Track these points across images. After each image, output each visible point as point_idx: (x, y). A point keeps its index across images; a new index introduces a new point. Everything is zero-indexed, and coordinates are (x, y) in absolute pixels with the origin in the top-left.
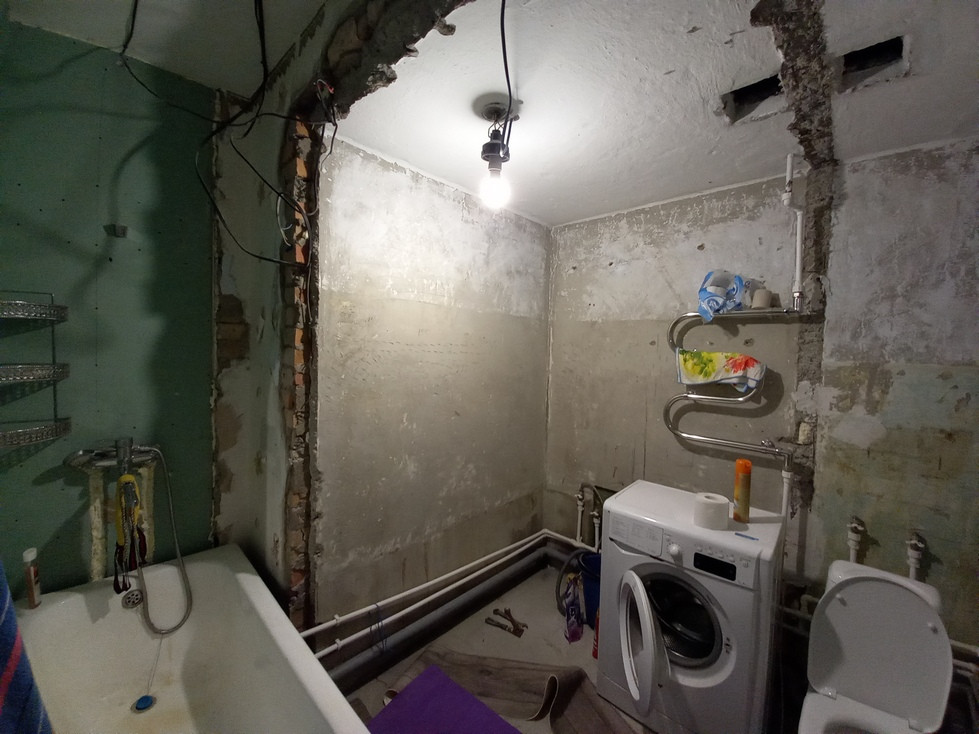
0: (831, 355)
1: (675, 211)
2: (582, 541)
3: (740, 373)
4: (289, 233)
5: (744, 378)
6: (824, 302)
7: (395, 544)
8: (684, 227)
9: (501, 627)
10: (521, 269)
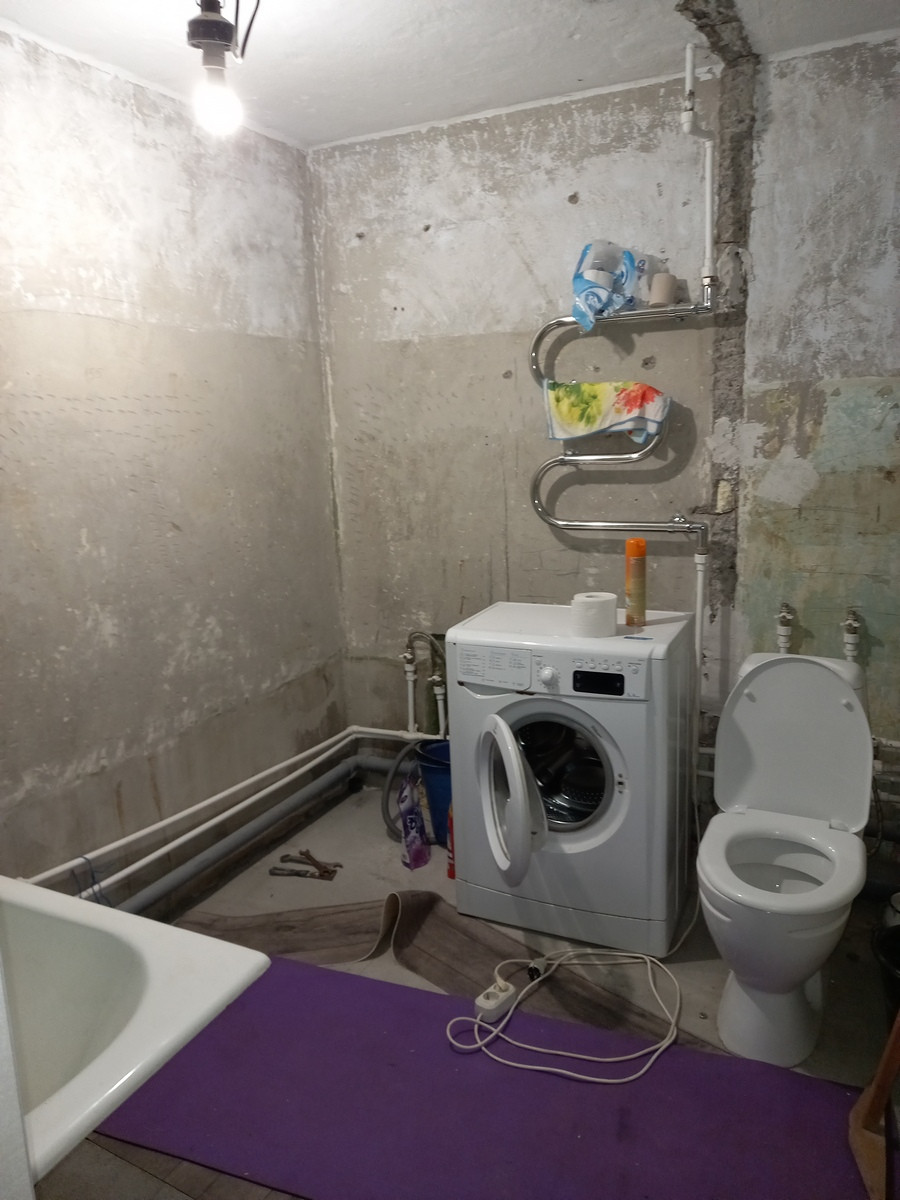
0: (755, 375)
1: (530, 128)
2: (419, 730)
3: (635, 413)
5: (641, 419)
6: (744, 292)
8: (546, 159)
9: (298, 874)
10: (258, 239)
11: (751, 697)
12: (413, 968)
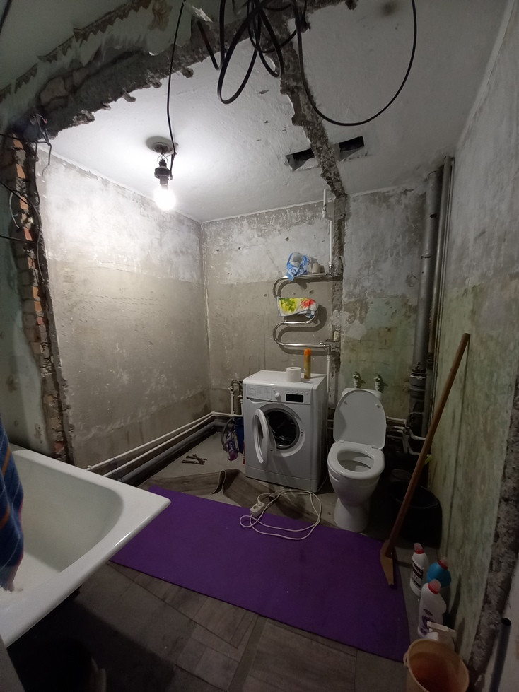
0: (346, 297)
1: (273, 216)
2: (234, 413)
3: (307, 308)
4: (18, 219)
5: (309, 310)
6: (342, 270)
7: (121, 423)
8: (278, 227)
9: (192, 462)
10: (184, 250)
11: (345, 403)
12: (229, 497)
